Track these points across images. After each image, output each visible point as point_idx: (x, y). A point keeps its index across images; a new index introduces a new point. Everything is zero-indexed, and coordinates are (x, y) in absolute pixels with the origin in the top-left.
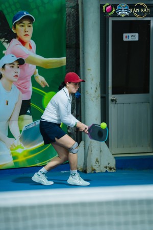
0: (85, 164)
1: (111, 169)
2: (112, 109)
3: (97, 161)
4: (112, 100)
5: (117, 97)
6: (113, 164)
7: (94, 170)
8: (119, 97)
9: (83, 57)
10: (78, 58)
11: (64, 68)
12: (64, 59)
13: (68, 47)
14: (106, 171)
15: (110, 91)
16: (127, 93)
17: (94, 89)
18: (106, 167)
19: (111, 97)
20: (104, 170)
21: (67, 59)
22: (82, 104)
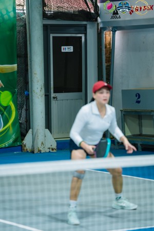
0: (33, 146)
1: (53, 149)
2: (54, 104)
3: (42, 144)
4: (54, 98)
5: (57, 95)
6: (54, 145)
7: (40, 151)
8: (59, 95)
9: (31, 64)
10: (26, 65)
11: (16, 73)
12: (16, 65)
13: (18, 56)
14: (50, 151)
15: (52, 90)
16: (65, 92)
17: (39, 89)
18: (49, 148)
19: (53, 95)
20: (48, 151)
21: (18, 65)
22: (30, 100)
